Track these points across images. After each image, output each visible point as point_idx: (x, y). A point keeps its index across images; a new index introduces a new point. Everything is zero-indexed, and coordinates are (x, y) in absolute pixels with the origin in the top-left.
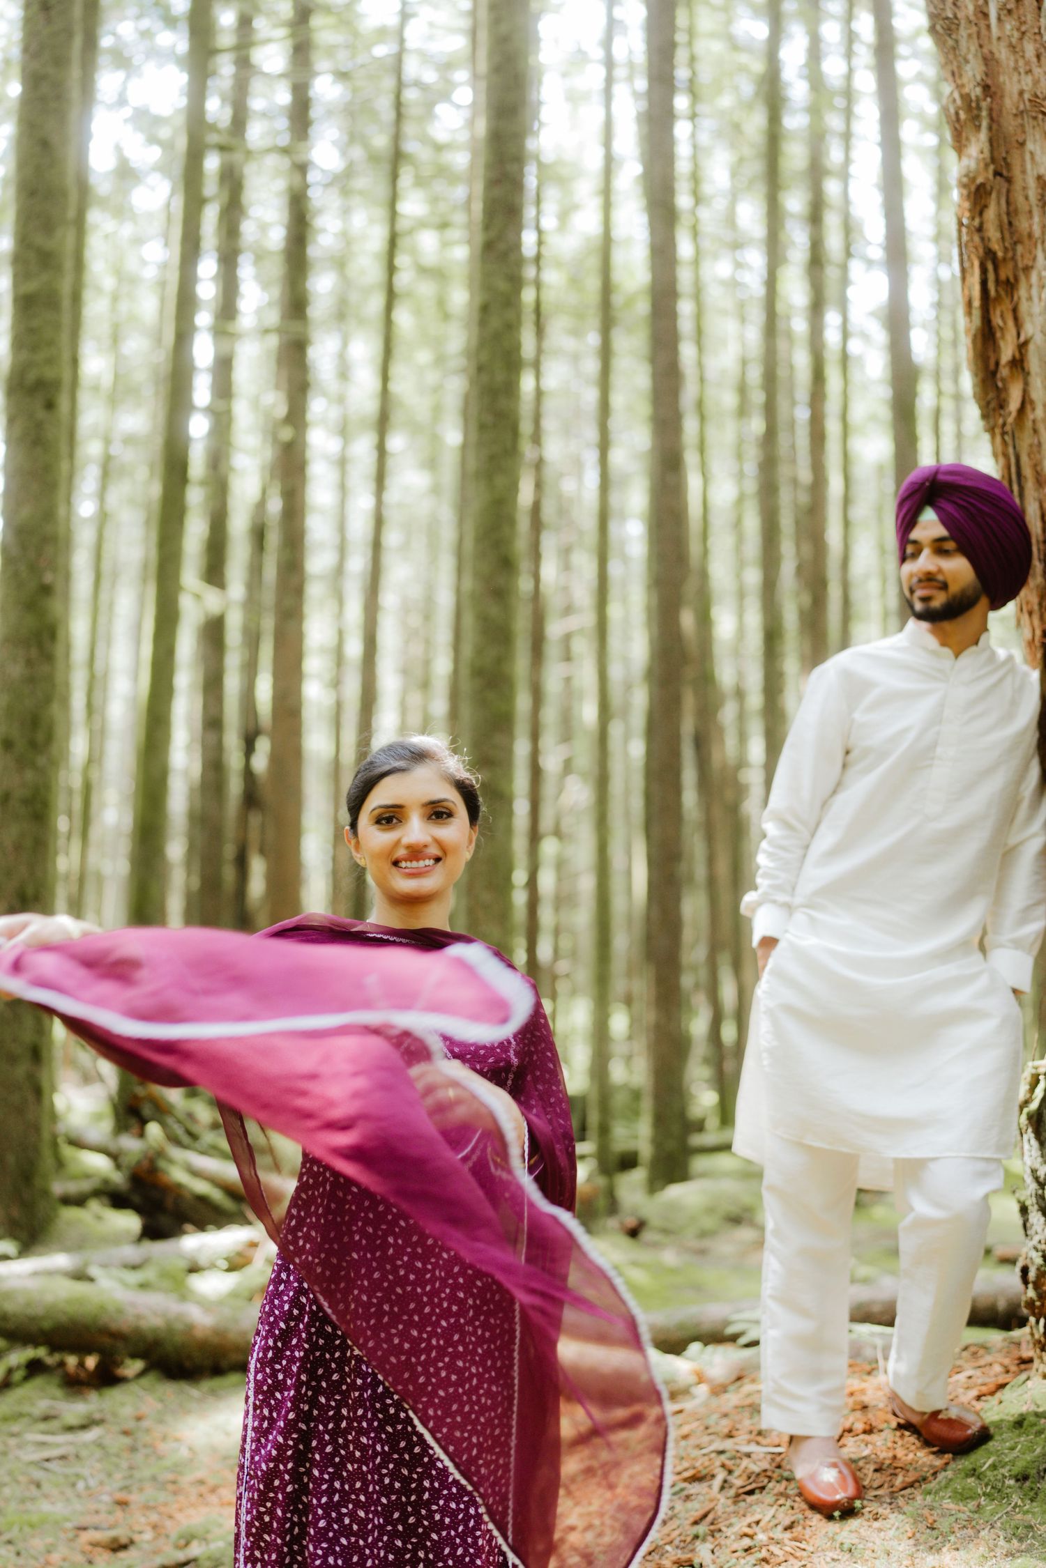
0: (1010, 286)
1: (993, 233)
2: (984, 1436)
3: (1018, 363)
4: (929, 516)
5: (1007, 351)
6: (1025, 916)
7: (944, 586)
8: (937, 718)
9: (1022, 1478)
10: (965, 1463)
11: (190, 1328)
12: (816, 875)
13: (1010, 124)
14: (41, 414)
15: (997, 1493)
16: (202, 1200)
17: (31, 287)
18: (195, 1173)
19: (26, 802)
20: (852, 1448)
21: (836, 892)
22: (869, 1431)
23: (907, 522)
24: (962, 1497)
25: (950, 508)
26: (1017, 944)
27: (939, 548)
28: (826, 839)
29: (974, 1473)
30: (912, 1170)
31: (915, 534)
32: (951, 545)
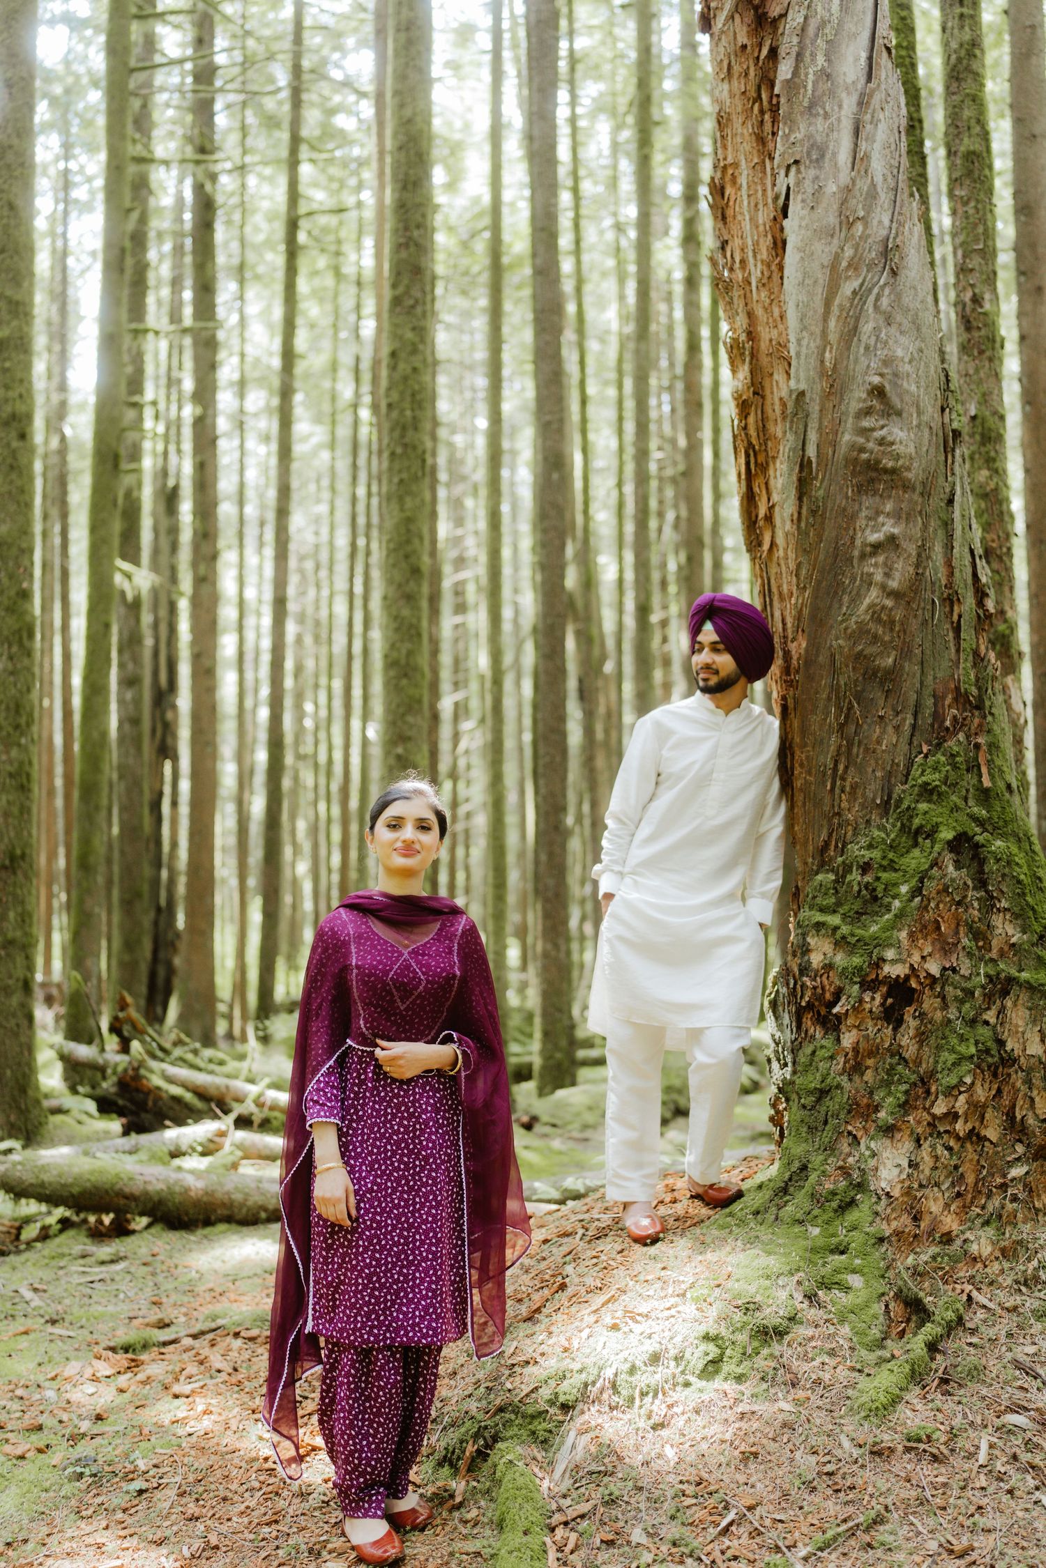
0: (764, 468)
1: (752, 432)
2: (739, 1195)
3: (769, 518)
4: (708, 626)
5: (762, 511)
6: (768, 879)
7: (717, 672)
8: (713, 755)
9: (757, 1213)
10: (727, 1210)
11: (187, 1190)
12: (639, 853)
13: (764, 360)
14: (15, 443)
15: (742, 1222)
16: (177, 1100)
18: (170, 1080)
20: (663, 1210)
21: (651, 864)
22: (674, 1201)
23: (695, 630)
24: (722, 1227)
25: (720, 623)
26: (763, 895)
27: (714, 648)
28: (644, 831)
29: (731, 1215)
30: (696, 1035)
31: (700, 638)
32: (721, 646)
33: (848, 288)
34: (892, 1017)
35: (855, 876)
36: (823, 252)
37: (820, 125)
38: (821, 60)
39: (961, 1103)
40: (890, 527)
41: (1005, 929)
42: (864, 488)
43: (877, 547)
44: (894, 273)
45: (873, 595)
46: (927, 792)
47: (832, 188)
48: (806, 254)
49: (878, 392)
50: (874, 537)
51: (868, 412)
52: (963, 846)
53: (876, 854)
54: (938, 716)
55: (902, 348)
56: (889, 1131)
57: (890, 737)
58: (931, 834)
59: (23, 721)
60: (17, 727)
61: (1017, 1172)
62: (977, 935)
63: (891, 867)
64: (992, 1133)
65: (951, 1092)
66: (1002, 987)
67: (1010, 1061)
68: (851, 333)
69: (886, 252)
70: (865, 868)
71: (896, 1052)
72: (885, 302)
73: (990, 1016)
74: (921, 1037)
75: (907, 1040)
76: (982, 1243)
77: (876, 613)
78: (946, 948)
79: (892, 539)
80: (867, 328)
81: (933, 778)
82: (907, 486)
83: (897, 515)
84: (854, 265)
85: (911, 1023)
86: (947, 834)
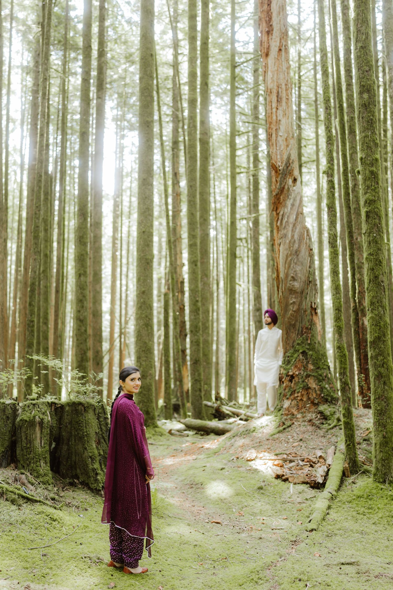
1: (278, 283)
8: (268, 337)
14: (194, 267)
16: (228, 414)
17: (191, 243)
18: (227, 410)
19: (195, 342)
33: (289, 259)
34: (291, 381)
35: (287, 358)
36: (286, 253)
37: (286, 230)
38: (286, 219)
39: (299, 394)
40: (294, 300)
41: (311, 367)
42: (290, 294)
43: (291, 304)
44: (298, 256)
45: (290, 312)
46: (298, 344)
47: (288, 241)
48: (283, 253)
49: (293, 277)
50: (291, 302)
51: (291, 280)
52: (304, 353)
53: (290, 355)
54: (302, 331)
55: (298, 268)
56: (288, 399)
57: (294, 335)
58: (298, 351)
59: (198, 330)
60: (196, 331)
61: (308, 405)
62: (304, 368)
63: (292, 356)
64: (305, 399)
65: (298, 393)
66: (308, 376)
67: (310, 388)
68: (289, 267)
69: (296, 252)
70: (288, 357)
71: (290, 386)
72: (295, 261)
73: (306, 381)
74: (295, 384)
75: (292, 384)
76: (299, 416)
77: (291, 315)
78: (300, 370)
79: (294, 302)
80: (292, 266)
81: (299, 342)
82: (297, 293)
83: (295, 298)
84: (291, 255)
85: (293, 382)
86: (301, 351)
